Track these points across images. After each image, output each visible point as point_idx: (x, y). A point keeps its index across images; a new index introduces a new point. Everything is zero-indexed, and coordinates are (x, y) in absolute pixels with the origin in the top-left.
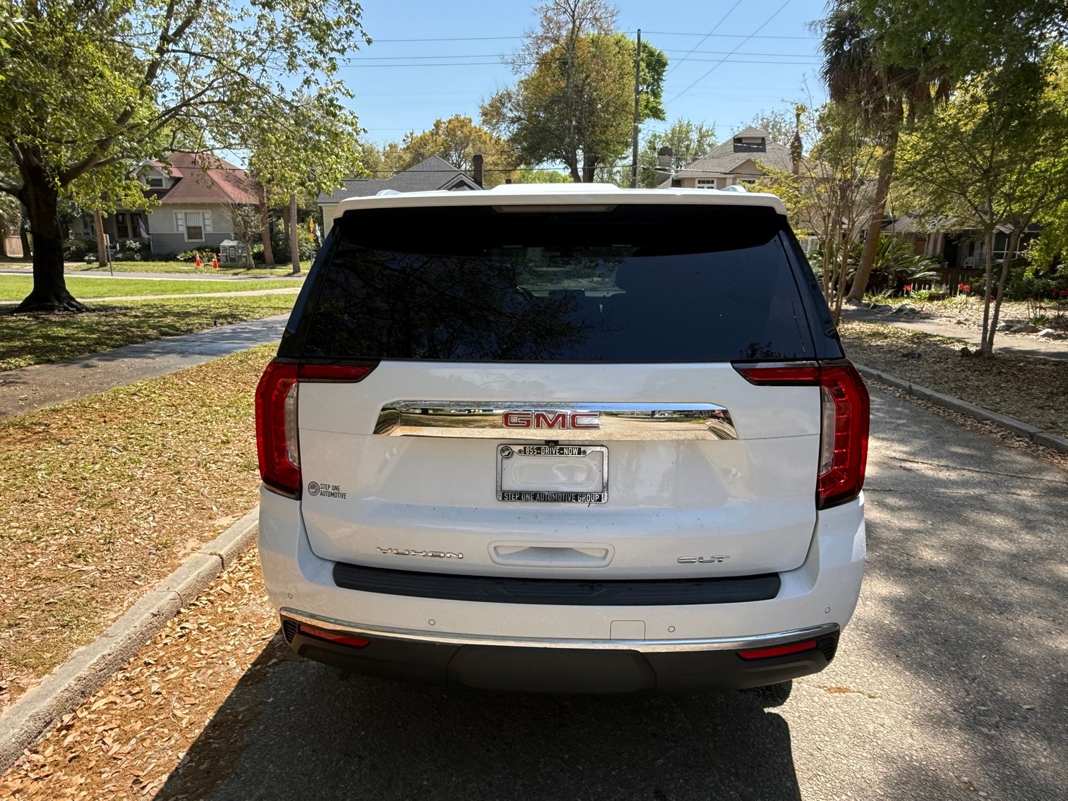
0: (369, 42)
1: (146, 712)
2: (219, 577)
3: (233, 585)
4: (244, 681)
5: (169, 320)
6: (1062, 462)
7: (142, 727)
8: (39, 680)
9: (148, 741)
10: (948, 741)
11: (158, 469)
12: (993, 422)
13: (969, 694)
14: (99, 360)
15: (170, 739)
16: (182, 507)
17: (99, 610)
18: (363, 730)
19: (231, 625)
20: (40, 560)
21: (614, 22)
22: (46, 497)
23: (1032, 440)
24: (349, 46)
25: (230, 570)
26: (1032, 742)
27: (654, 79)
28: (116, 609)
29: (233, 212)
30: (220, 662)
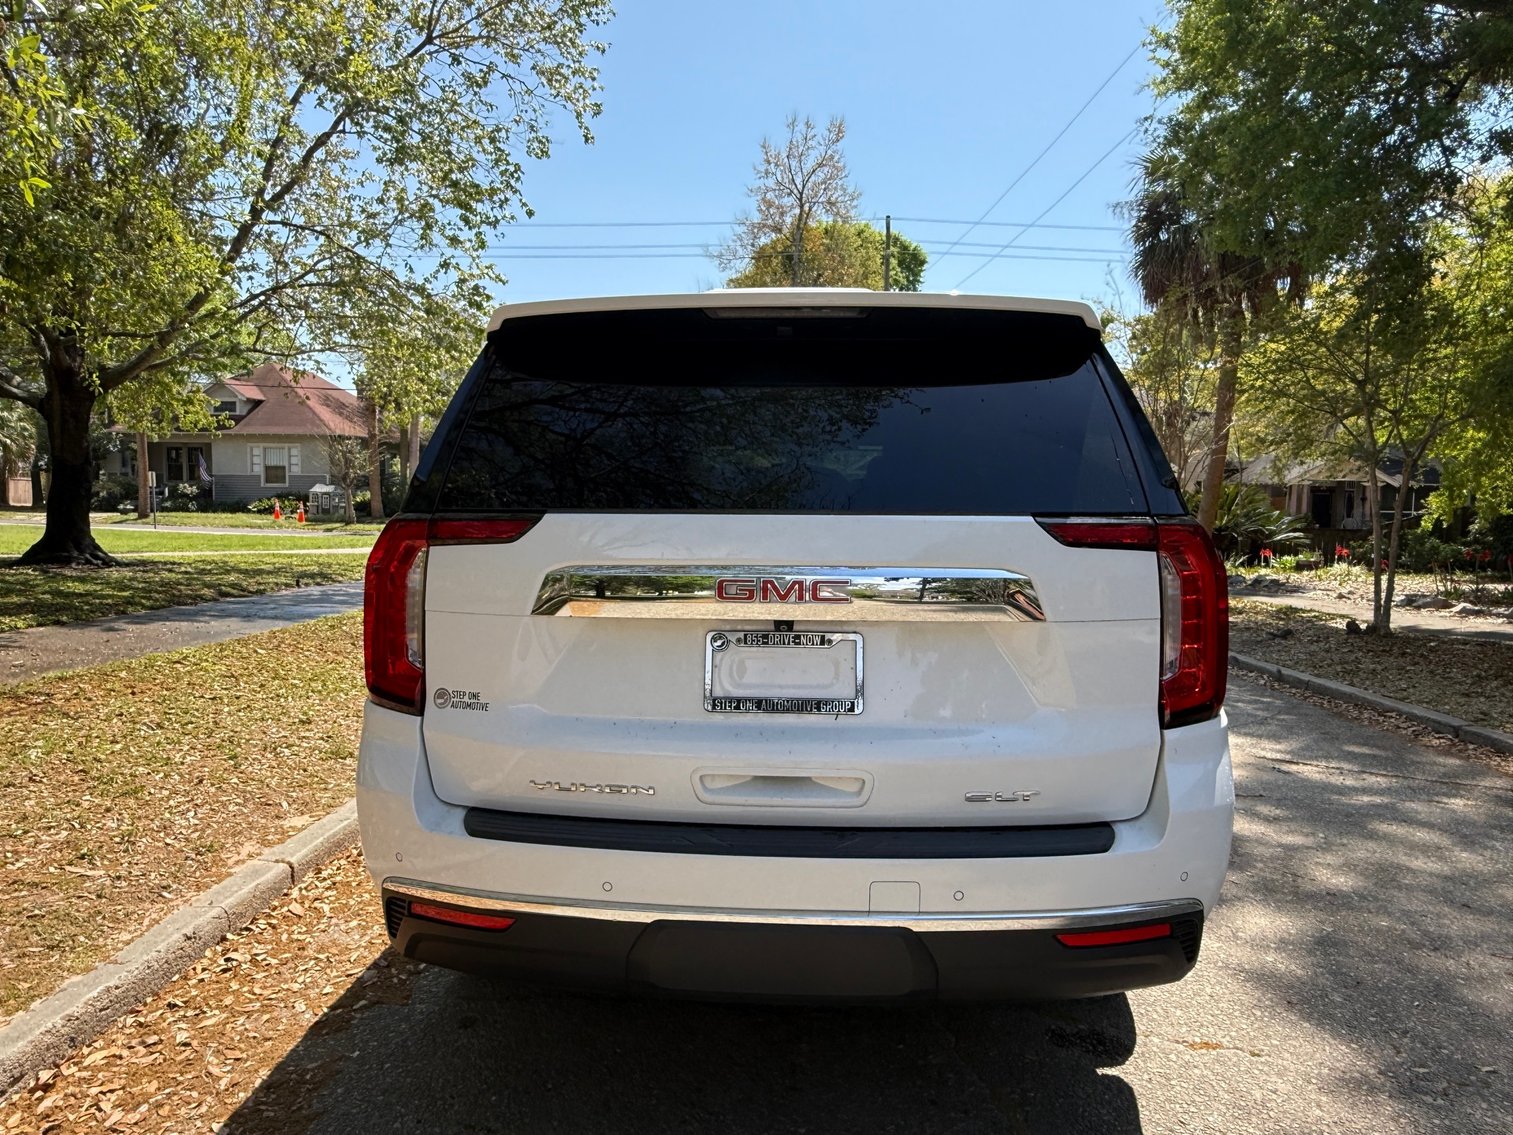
0: (530, 214)
1: (165, 1068)
2: (286, 895)
3: (307, 906)
4: (317, 1029)
5: (232, 578)
6: (1503, 764)
7: (159, 1089)
8: (8, 1019)
9: (167, 1108)
10: (1374, 1113)
11: (206, 752)
12: (1400, 714)
13: (1399, 1052)
14: (128, 623)
15: (199, 1105)
16: (238, 800)
17: (105, 928)
18: (494, 1094)
19: (301, 957)
20: (26, 860)
21: (856, 207)
22: (41, 782)
23: (1457, 737)
24: (504, 217)
25: (303, 885)
26: (1500, 1115)
27: (908, 280)
28: (132, 928)
29: (330, 447)
30: (282, 1005)
